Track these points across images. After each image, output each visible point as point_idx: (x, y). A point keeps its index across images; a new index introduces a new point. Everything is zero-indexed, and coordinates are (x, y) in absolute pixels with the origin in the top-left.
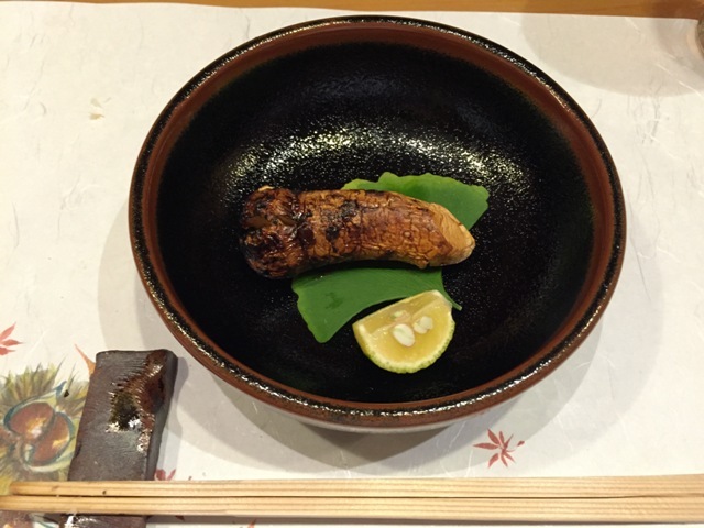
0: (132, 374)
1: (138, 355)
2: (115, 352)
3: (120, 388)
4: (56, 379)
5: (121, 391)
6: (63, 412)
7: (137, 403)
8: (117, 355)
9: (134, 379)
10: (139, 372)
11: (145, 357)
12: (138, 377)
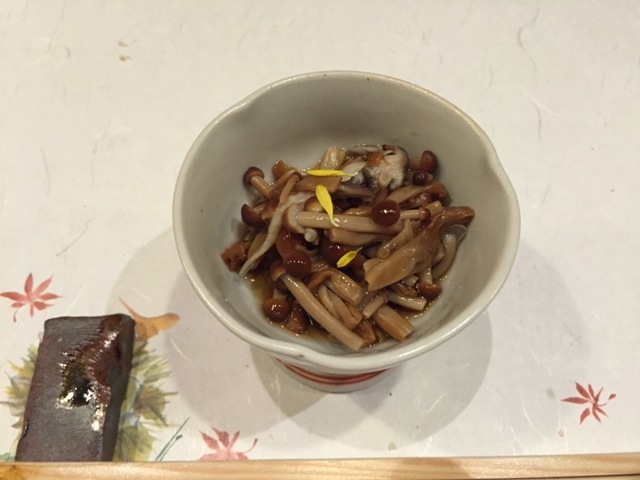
0: (85, 343)
1: (91, 322)
2: (65, 318)
3: (71, 358)
5: (73, 361)
7: (90, 375)
8: (67, 322)
9: (87, 348)
10: (92, 340)
11: (99, 322)
12: (92, 346)
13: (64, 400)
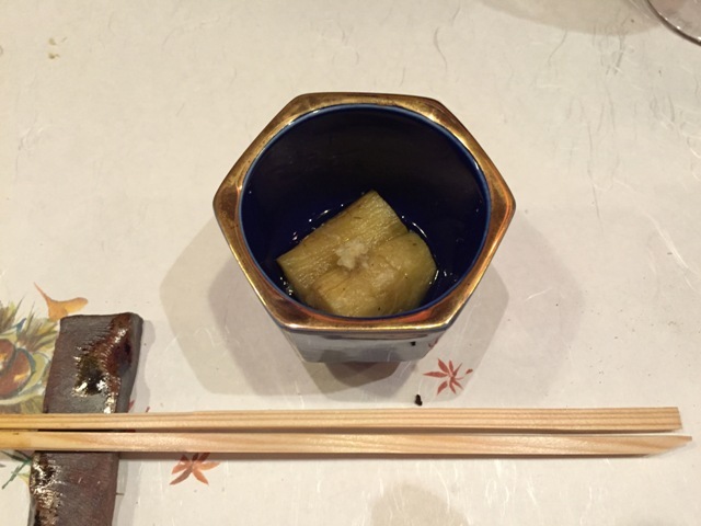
0: (97, 339)
1: (103, 320)
2: (79, 316)
3: (85, 352)
4: (16, 317)
5: (87, 355)
6: (24, 347)
7: (102, 368)
8: (81, 320)
9: (99, 343)
10: (104, 336)
11: (109, 320)
12: (103, 342)
13: (79, 389)
